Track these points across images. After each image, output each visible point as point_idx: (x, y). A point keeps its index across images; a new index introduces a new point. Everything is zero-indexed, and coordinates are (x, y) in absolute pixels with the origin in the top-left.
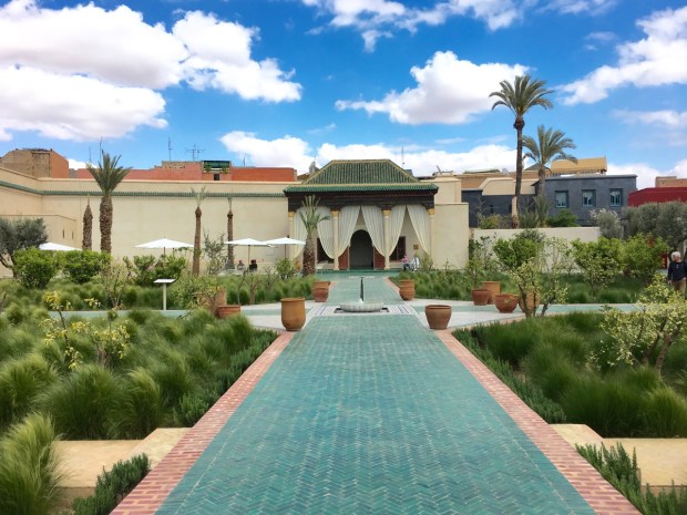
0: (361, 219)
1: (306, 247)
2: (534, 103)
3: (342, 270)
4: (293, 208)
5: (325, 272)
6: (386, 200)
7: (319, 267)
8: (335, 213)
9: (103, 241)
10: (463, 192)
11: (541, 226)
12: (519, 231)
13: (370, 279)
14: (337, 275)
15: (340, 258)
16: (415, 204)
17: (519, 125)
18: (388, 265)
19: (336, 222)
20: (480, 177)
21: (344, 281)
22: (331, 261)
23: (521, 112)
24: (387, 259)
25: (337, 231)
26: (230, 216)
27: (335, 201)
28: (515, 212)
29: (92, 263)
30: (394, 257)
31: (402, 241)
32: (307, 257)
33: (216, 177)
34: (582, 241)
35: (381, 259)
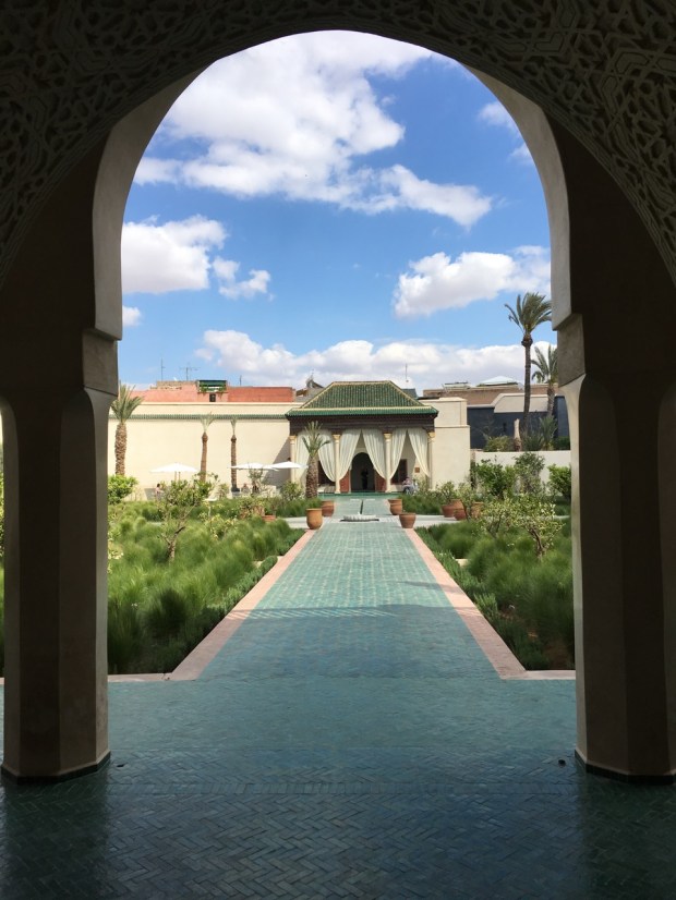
0: (361, 443)
1: (309, 471)
2: (542, 320)
3: (343, 493)
4: (294, 431)
5: (326, 494)
6: (386, 424)
7: (321, 490)
8: (336, 436)
9: (117, 465)
10: (469, 409)
11: (546, 448)
12: (519, 454)
13: (370, 501)
14: (338, 498)
15: (341, 481)
16: (416, 427)
17: (527, 343)
18: (390, 488)
19: (337, 446)
20: (496, 391)
21: (346, 503)
22: (333, 484)
23: (529, 329)
24: (389, 482)
25: (338, 455)
26: (234, 440)
27: (336, 424)
28: (517, 434)
29: (122, 486)
30: (395, 480)
31: (403, 465)
32: (309, 480)
33: (212, 399)
34: (557, 466)
35: (383, 481)
